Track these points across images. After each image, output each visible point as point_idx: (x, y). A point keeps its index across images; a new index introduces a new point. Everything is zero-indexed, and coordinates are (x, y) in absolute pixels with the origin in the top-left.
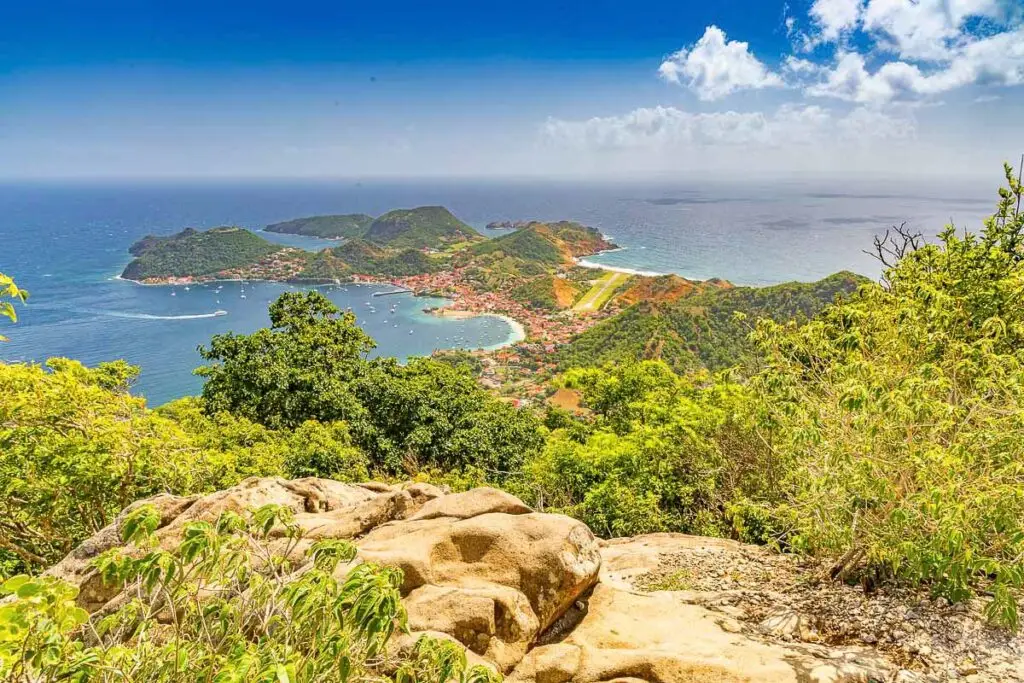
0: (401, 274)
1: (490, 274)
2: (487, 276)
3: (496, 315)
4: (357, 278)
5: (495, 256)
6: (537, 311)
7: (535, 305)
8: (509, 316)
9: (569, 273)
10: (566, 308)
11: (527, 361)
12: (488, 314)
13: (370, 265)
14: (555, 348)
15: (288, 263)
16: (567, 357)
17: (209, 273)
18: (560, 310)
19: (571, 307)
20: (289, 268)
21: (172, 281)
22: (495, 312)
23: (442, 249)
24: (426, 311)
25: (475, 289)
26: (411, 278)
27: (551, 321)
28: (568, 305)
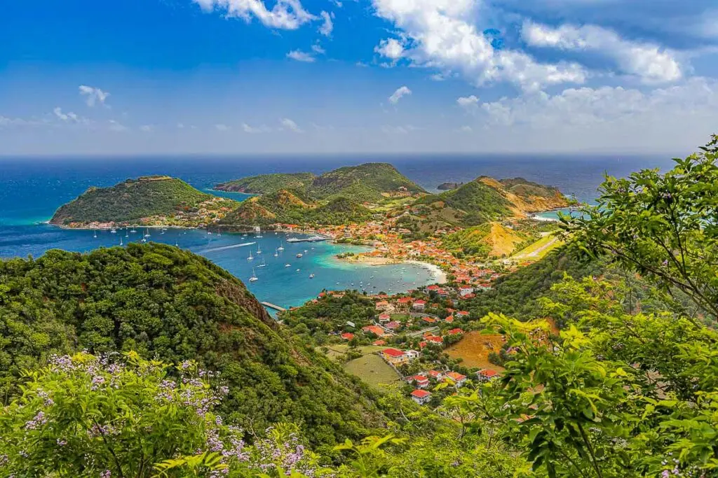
0: (326, 223)
1: (423, 223)
2: (419, 224)
3: (419, 262)
4: (279, 225)
5: (433, 207)
6: (467, 259)
7: (466, 253)
8: (433, 264)
9: (517, 225)
10: (504, 256)
11: (435, 307)
12: (411, 261)
13: (296, 214)
14: (474, 293)
15: (214, 212)
16: (485, 302)
17: (132, 219)
18: (495, 258)
19: (511, 255)
20: (214, 216)
21: (93, 226)
22: (419, 259)
23: (382, 205)
24: (340, 257)
25: (404, 237)
26: (337, 227)
27: (482, 268)
28: (507, 254)
